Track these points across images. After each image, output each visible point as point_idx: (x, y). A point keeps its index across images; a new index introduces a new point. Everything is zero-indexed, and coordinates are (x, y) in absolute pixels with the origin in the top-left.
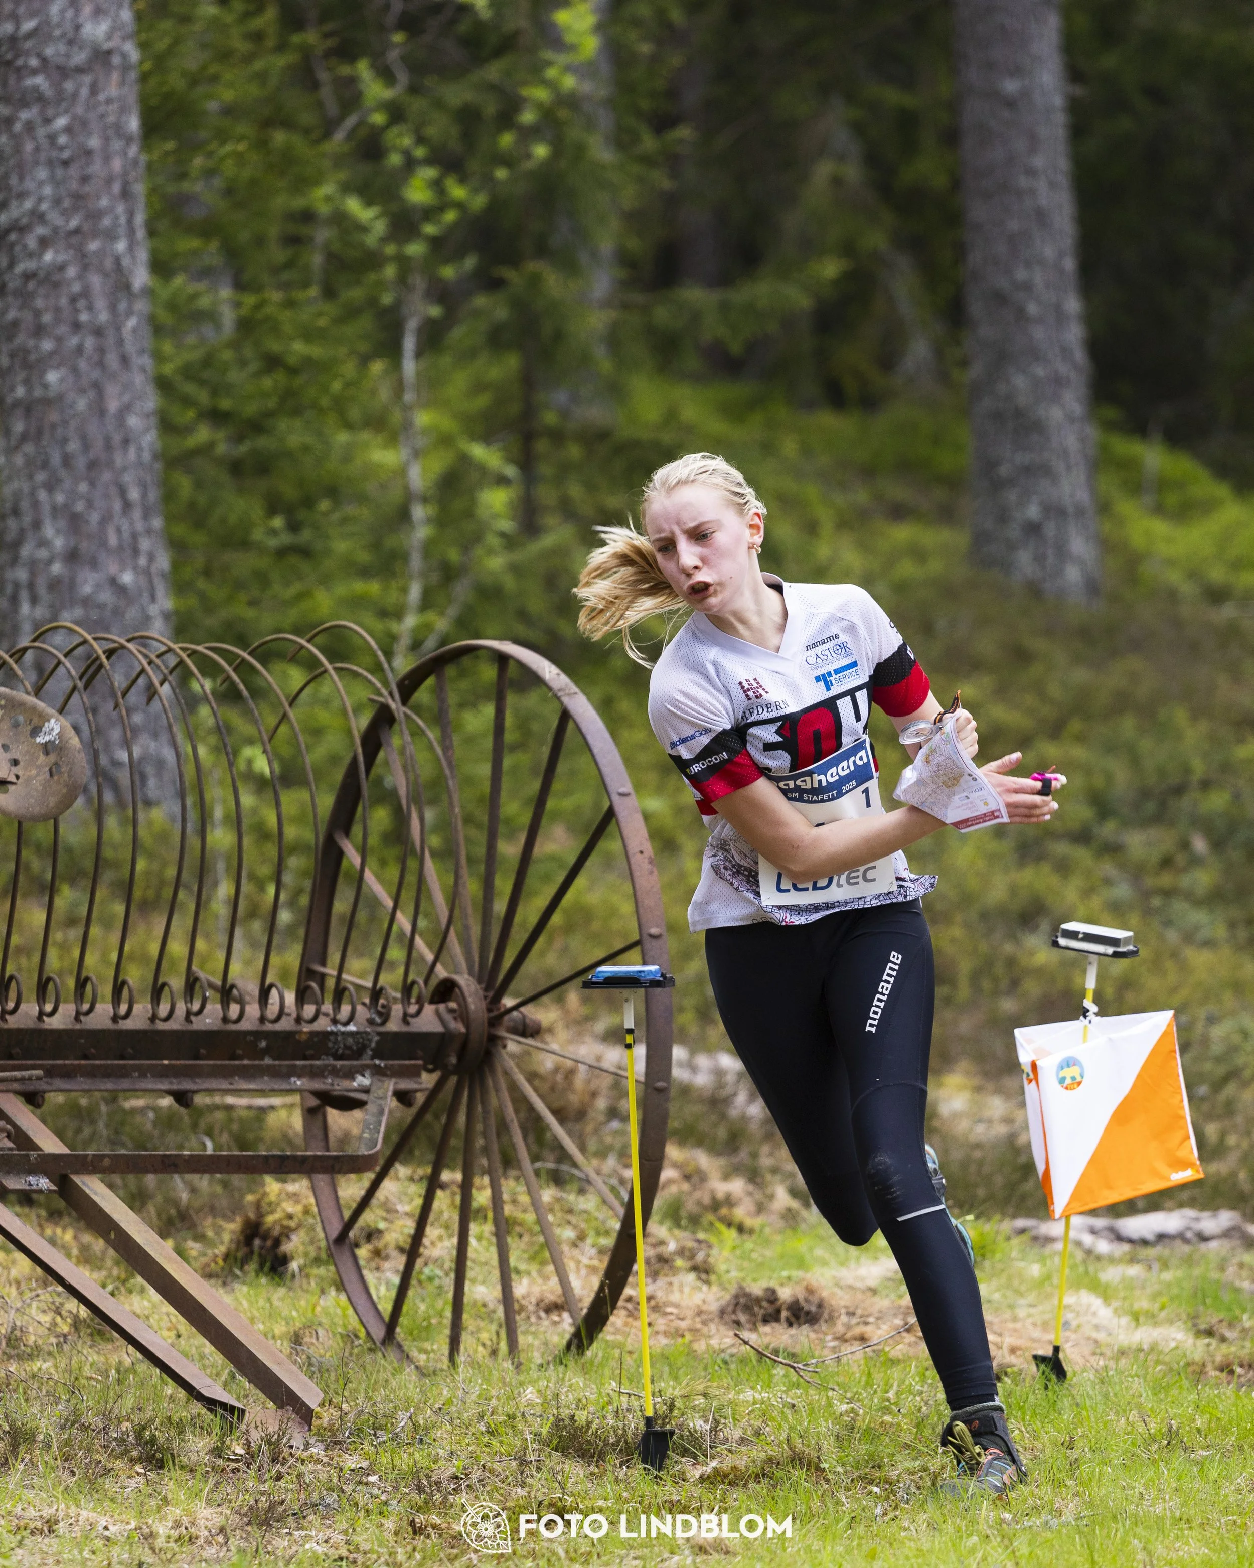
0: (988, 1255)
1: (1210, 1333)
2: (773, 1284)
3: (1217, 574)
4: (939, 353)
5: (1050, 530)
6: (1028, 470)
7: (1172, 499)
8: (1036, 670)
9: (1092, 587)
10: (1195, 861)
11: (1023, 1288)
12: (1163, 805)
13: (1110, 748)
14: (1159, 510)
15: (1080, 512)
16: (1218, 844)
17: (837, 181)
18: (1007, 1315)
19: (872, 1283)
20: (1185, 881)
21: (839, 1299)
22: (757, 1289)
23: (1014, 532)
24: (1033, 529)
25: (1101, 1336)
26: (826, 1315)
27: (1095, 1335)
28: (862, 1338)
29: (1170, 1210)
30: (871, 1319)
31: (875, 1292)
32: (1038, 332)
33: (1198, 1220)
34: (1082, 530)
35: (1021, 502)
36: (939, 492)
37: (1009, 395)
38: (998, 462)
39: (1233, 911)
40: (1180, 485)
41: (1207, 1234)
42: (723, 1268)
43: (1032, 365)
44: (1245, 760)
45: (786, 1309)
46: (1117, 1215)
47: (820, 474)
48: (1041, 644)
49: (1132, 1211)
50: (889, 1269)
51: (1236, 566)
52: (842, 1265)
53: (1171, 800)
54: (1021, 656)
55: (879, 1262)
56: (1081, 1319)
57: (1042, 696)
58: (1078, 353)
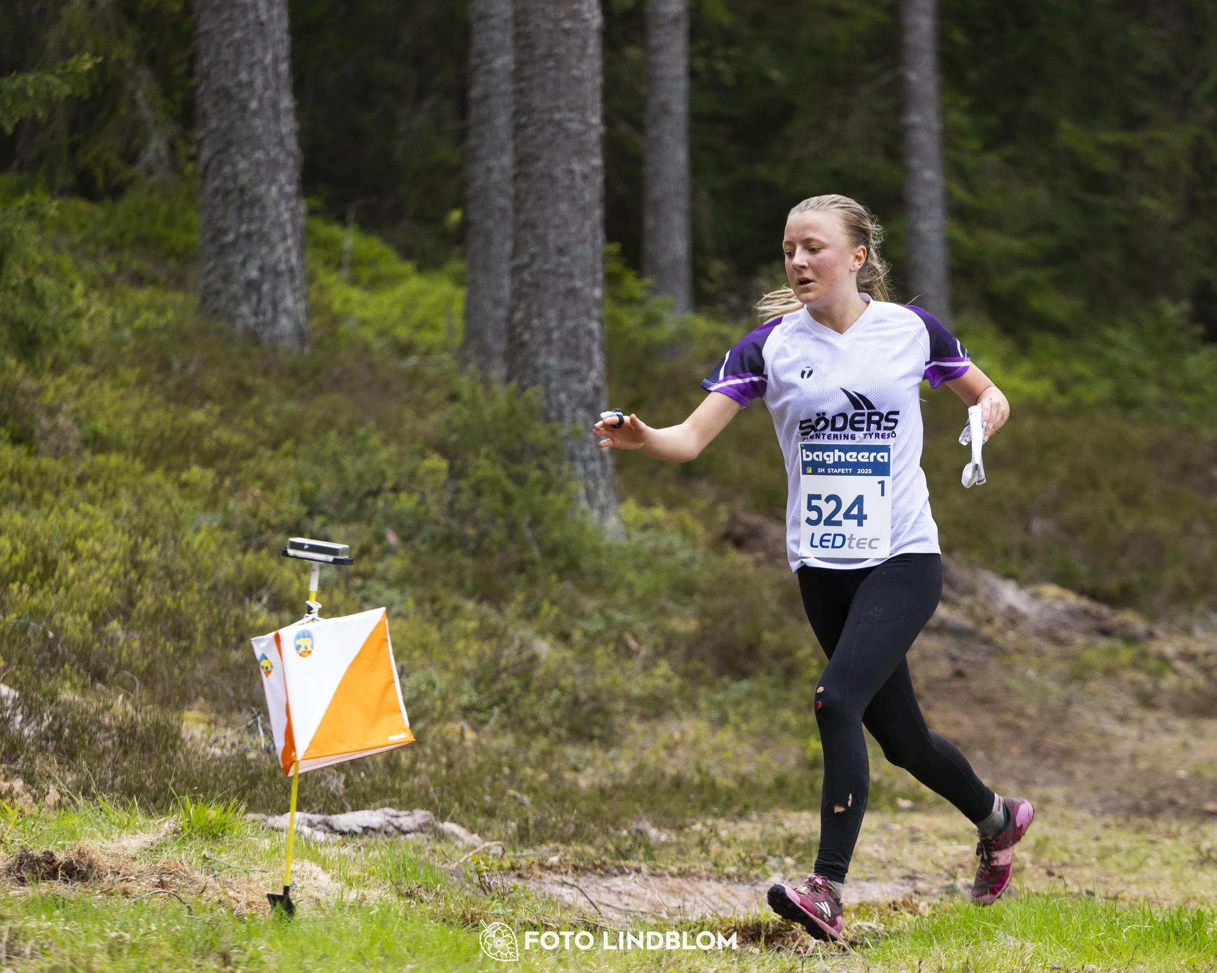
0: (228, 831)
1: (410, 895)
2: (51, 849)
3: (403, 333)
4: (172, 147)
5: (266, 287)
6: (249, 235)
7: (365, 274)
8: (255, 401)
9: (301, 335)
10: (389, 551)
11: (256, 858)
12: (361, 507)
13: (318, 461)
14: (354, 281)
15: (291, 270)
16: (406, 539)
18: (244, 877)
19: (131, 852)
20: (380, 566)
21: (104, 862)
22: (38, 853)
23: (236, 288)
24: (252, 286)
25: (321, 896)
26: (95, 874)
27: (316, 894)
28: (126, 893)
29: (375, 809)
30: (133, 877)
31: (134, 859)
32: (258, 122)
33: (397, 817)
34: (295, 290)
35: (244, 263)
36: (172, 264)
37: (235, 177)
38: (225, 232)
39: (420, 592)
40: (372, 262)
41: (405, 828)
42: (9, 838)
43: (253, 150)
44: (432, 472)
45: (62, 868)
46: (330, 813)
47: (73, 248)
48: (259, 381)
49: (343, 810)
50: (145, 842)
51: (419, 326)
52: (107, 838)
53: (370, 501)
54: (243, 390)
55: (137, 836)
56: (305, 882)
57: (259, 421)
58: (292, 143)
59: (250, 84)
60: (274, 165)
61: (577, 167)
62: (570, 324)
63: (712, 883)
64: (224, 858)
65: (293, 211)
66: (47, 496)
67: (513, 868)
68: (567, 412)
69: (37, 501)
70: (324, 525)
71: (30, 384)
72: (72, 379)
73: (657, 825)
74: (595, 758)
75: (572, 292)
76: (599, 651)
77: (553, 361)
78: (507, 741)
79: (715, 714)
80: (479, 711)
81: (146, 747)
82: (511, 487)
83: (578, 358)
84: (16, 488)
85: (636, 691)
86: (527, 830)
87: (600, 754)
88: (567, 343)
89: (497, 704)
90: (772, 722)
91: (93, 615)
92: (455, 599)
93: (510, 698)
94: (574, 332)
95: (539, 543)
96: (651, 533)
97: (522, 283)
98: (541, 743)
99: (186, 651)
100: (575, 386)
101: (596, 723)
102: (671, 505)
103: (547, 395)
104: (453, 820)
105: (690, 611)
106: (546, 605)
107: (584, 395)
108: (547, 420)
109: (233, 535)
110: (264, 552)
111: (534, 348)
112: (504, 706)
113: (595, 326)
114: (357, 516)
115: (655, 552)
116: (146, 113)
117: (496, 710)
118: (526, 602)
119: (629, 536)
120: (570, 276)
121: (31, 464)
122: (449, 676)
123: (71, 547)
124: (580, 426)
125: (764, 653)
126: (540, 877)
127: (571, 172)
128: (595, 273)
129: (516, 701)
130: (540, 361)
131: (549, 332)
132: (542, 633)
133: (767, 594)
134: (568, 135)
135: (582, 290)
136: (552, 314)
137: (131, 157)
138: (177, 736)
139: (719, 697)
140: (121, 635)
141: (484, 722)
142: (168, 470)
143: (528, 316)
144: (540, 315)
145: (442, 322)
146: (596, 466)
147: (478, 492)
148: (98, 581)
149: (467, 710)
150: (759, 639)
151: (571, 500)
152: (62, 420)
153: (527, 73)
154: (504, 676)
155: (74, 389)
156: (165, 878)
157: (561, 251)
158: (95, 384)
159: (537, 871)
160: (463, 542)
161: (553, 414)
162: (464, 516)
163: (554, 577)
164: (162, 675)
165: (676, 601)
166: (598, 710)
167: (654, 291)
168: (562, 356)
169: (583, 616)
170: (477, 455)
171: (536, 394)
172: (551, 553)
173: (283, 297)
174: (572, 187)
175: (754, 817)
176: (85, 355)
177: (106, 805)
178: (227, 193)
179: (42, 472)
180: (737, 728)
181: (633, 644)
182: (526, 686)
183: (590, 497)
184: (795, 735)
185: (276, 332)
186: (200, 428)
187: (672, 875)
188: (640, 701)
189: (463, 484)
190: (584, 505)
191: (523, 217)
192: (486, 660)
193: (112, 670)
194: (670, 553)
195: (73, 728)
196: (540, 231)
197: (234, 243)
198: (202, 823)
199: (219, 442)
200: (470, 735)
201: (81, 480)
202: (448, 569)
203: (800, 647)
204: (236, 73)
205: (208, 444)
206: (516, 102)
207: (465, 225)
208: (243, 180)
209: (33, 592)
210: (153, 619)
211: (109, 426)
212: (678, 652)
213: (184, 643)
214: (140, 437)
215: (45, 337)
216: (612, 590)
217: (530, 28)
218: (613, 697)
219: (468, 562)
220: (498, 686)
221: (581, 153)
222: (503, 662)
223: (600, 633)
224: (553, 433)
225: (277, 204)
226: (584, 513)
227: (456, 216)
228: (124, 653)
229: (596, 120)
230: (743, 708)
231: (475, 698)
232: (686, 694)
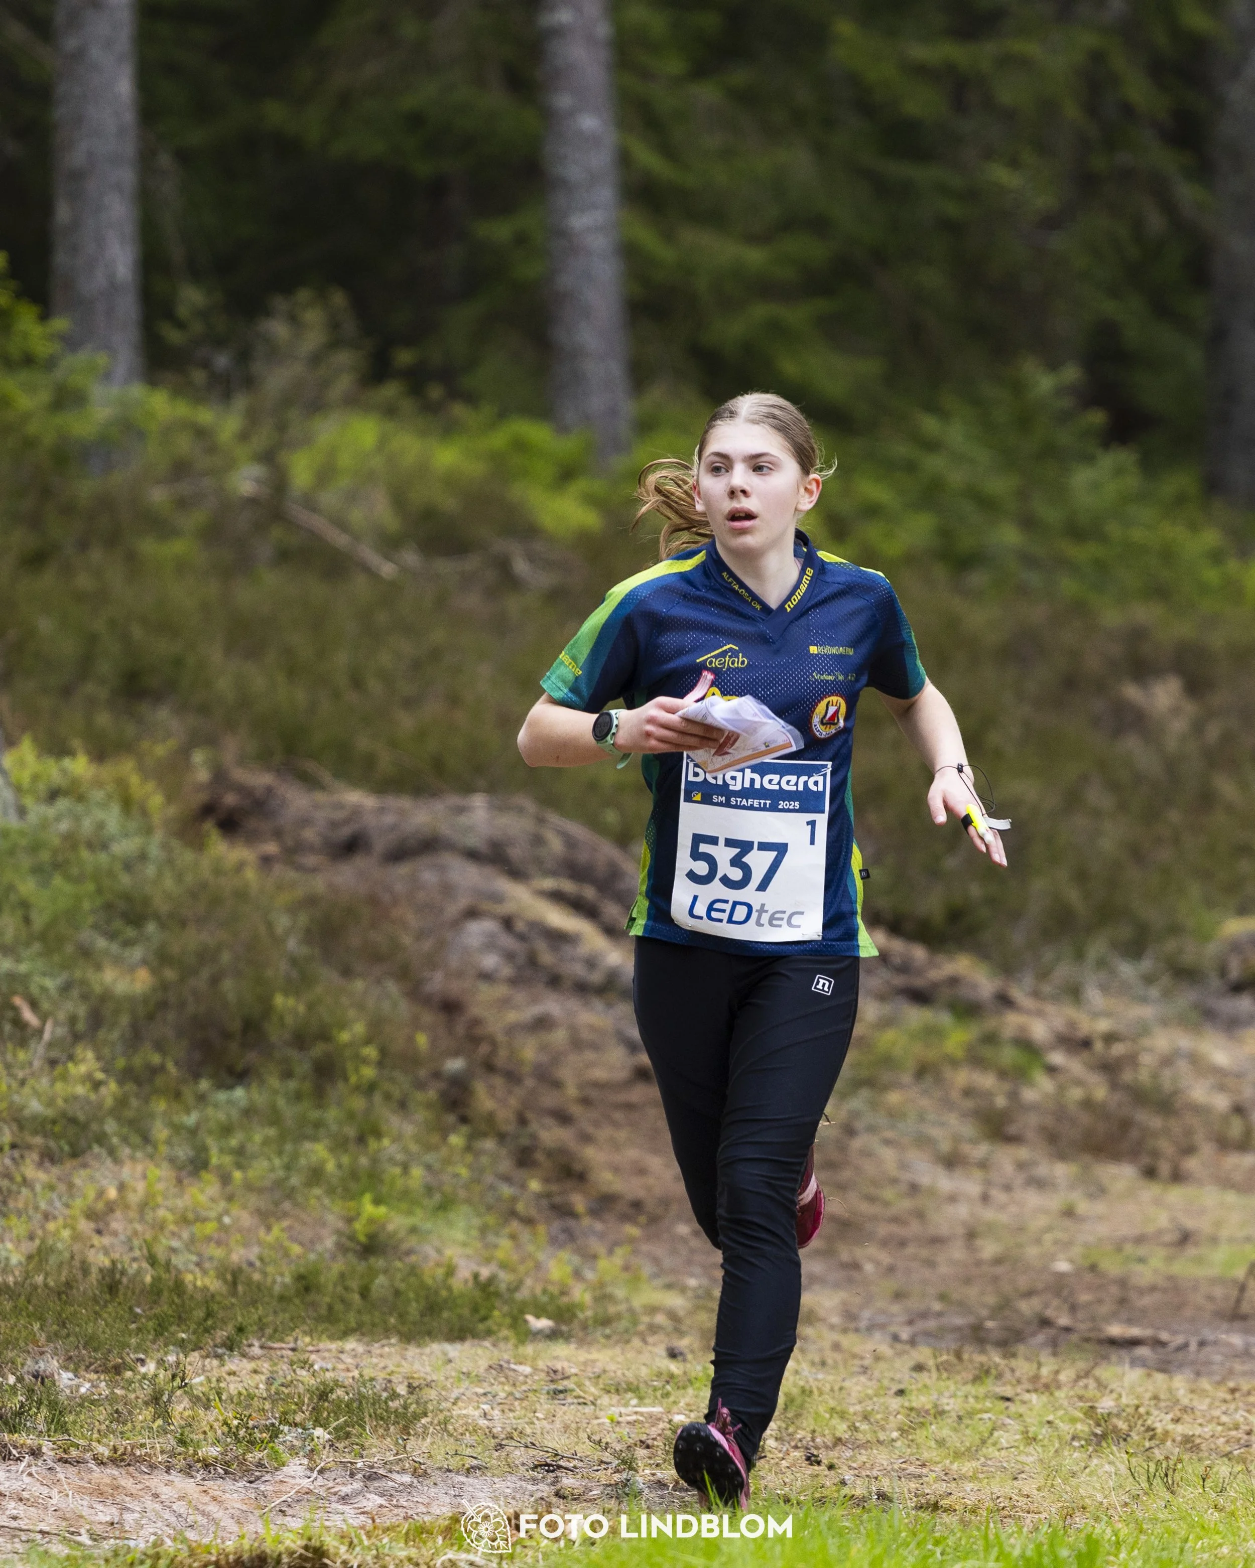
63: (175, 1477)
73: (73, 1364)
79: (183, 1152)
85: (35, 1106)
90: (289, 1165)
96: (63, 804)
102: (102, 751)
105: (137, 953)
115: (71, 840)
119: (22, 812)
125: (275, 1034)
133: (282, 922)
139: (191, 1119)
150: (268, 1009)
165: (112, 936)
167: (71, 343)
175: (256, 1350)
180: (225, 1179)
181: (29, 1017)
184: (331, 1191)
187: (100, 1462)
188: (43, 1125)
194: (100, 843)
203: (343, 1025)
212: (115, 1034)
230: (235, 1140)
232: (129, 1114)
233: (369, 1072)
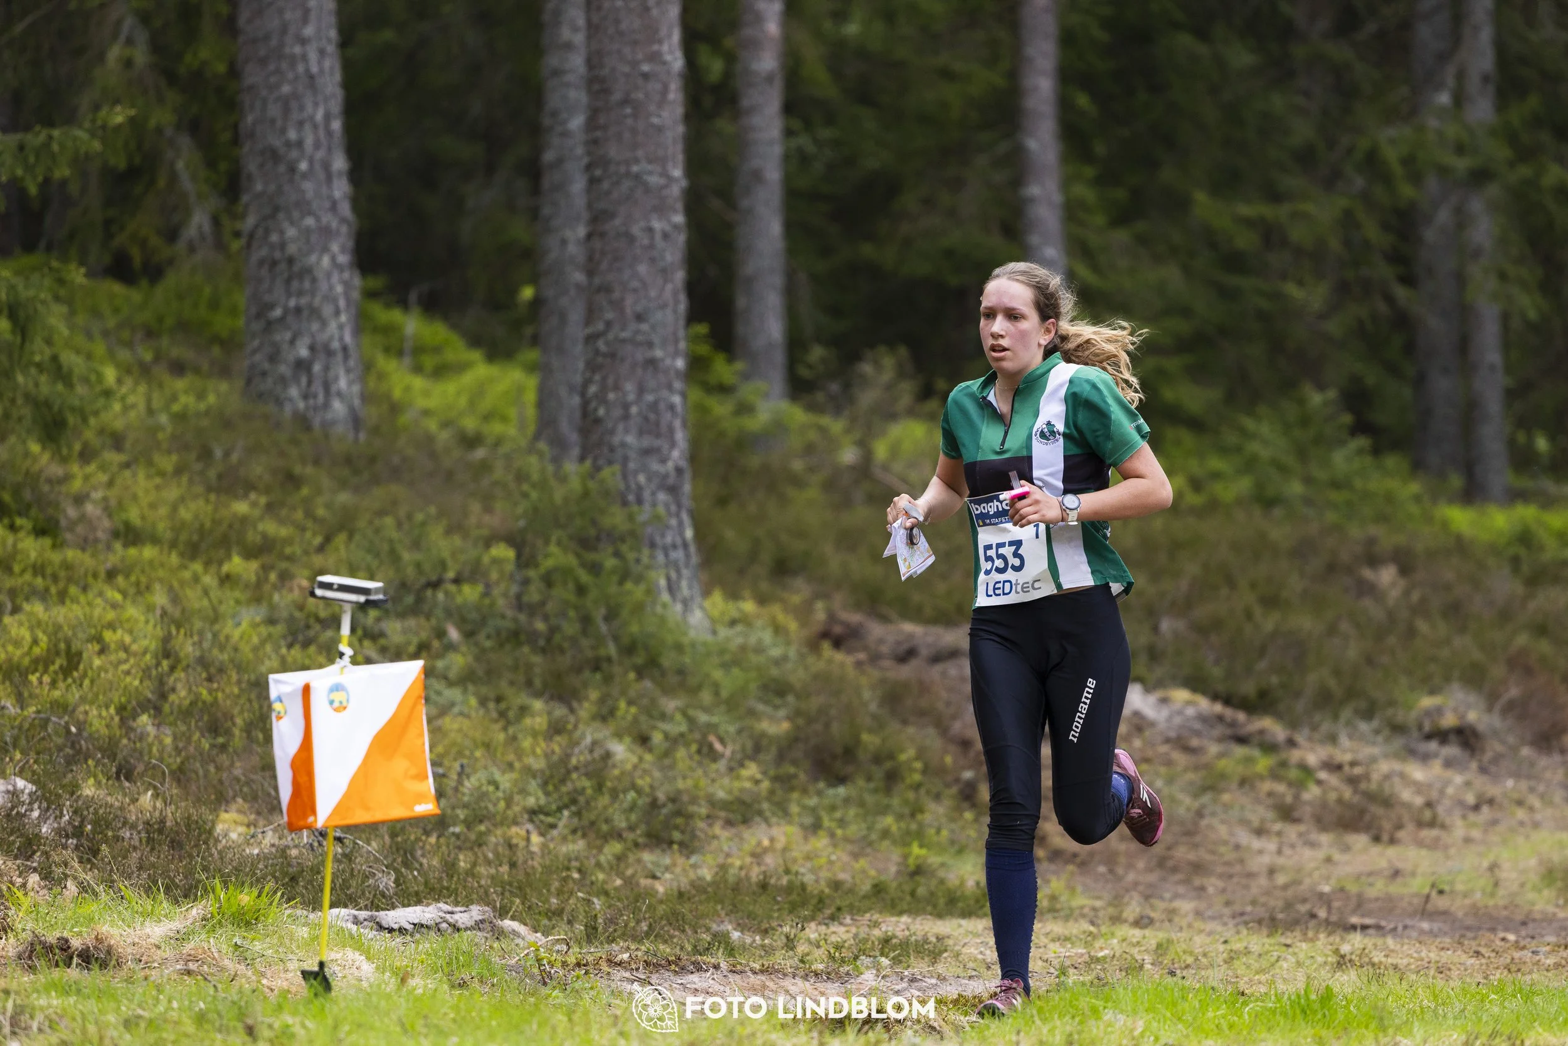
0: (262, 919)
1: (462, 986)
2: (66, 934)
3: (470, 424)
4: (216, 221)
5: (317, 368)
6: (298, 310)
7: (429, 362)
8: (305, 491)
9: (356, 421)
10: (450, 647)
12: (419, 600)
14: (418, 369)
15: (345, 349)
16: (469, 634)
17: (128, 63)
19: (155, 941)
20: (440, 664)
21: (125, 949)
22: (51, 937)
23: (284, 369)
24: (302, 366)
26: (113, 962)
29: (428, 905)
30: (156, 965)
31: (158, 947)
32: (308, 186)
33: (452, 913)
34: (348, 371)
35: (292, 342)
36: (216, 351)
37: (283, 246)
38: (271, 306)
39: (484, 690)
40: (437, 350)
41: (460, 925)
42: (20, 926)
43: (303, 217)
44: (495, 561)
45: (78, 956)
46: (378, 909)
47: (106, 334)
48: (309, 470)
49: (394, 907)
50: (171, 930)
51: (487, 417)
52: (129, 926)
53: (429, 593)
54: (292, 480)
55: (162, 924)
56: (347, 972)
57: (309, 514)
58: (346, 209)
59: (300, 144)
60: (326, 232)
61: (657, 225)
62: (650, 398)
63: (799, 981)
64: (257, 946)
65: (347, 284)
66: (73, 590)
67: (578, 965)
68: (647, 495)
69: (62, 597)
70: (378, 620)
71: (56, 470)
72: (103, 468)
73: (741, 927)
74: (674, 865)
75: (652, 363)
76: (681, 753)
77: (630, 439)
78: (578, 846)
79: (808, 820)
80: (547, 814)
81: (175, 844)
82: (584, 577)
83: (658, 435)
84: (39, 581)
85: (721, 794)
86: (595, 928)
87: (681, 861)
88: (646, 419)
89: (566, 807)
90: (870, 829)
91: (121, 709)
92: (523, 699)
93: (582, 800)
94: (654, 407)
95: (616, 639)
96: (739, 628)
97: (597, 352)
98: (615, 847)
99: (223, 747)
100: (655, 466)
101: (676, 827)
102: (762, 600)
103: (625, 476)
104: (513, 918)
105: (782, 713)
106: (622, 705)
107: (666, 476)
108: (625, 503)
109: (279, 629)
110: (312, 649)
111: (610, 425)
112: (573, 808)
113: (677, 399)
114: (415, 610)
115: (743, 648)
116: (186, 183)
117: (566, 813)
118: (602, 701)
119: (714, 632)
120: (650, 345)
121: (56, 557)
122: (514, 775)
123: (99, 639)
124: (661, 510)
125: (862, 756)
126: (609, 973)
127: (650, 230)
128: (676, 341)
129: (588, 803)
130: (616, 440)
131: (626, 406)
132: (619, 735)
133: (867, 694)
134: (647, 189)
135: (663, 360)
136: (629, 387)
137: (172, 235)
138: (210, 832)
139: (812, 801)
140: (151, 730)
141: (553, 826)
142: (207, 564)
143: (604, 389)
144: (617, 388)
145: (512, 413)
146: (678, 555)
147: (548, 580)
148: (128, 673)
149: (533, 813)
150: (858, 741)
151: (652, 592)
152: (89, 508)
153: (602, 120)
154: (574, 776)
155: (103, 478)
156: (192, 966)
157: (640, 318)
158: (127, 473)
159: (605, 968)
160: (532, 637)
161: (631, 498)
162: (532, 610)
163: (632, 675)
164: (196, 773)
165: (766, 702)
166: (678, 813)
167: (746, 377)
168: (641, 433)
169: (663, 717)
170: (547, 542)
171: (610, 475)
172: (629, 650)
173: (337, 378)
174: (652, 246)
175: (848, 920)
176: (117, 441)
177: (128, 893)
178: (274, 263)
179: (67, 566)
180: (832, 835)
181: (718, 746)
182: (599, 788)
183: (672, 589)
184: (894, 842)
185: (329, 416)
186: (244, 520)
187: (755, 973)
188: (725, 805)
189: (532, 573)
190: (665, 597)
191: (597, 281)
192: (555, 758)
193: (140, 768)
194: (759, 649)
195: (96, 823)
196: (616, 295)
197: (282, 319)
198: (234, 909)
199: (264, 536)
200: (535, 839)
201: (111, 575)
202: (515, 668)
203: (902, 751)
204: (283, 131)
205: (252, 537)
206: (589, 153)
207: (537, 303)
208: (292, 249)
209: (53, 684)
210: (186, 713)
211: (143, 518)
212: (769, 756)
213: (221, 740)
214: (178, 528)
215: (71, 420)
216: (695, 690)
217: (606, 72)
218: (694, 800)
219: (537, 659)
220: (566, 788)
221: (661, 209)
222: (574, 761)
223: (682, 735)
224: (631, 518)
225: (329, 275)
226: (665, 606)
227: (527, 293)
228: (155, 749)
229: (677, 172)
230: (838, 814)
231: (543, 801)
232: (776, 799)
233: (917, 777)
